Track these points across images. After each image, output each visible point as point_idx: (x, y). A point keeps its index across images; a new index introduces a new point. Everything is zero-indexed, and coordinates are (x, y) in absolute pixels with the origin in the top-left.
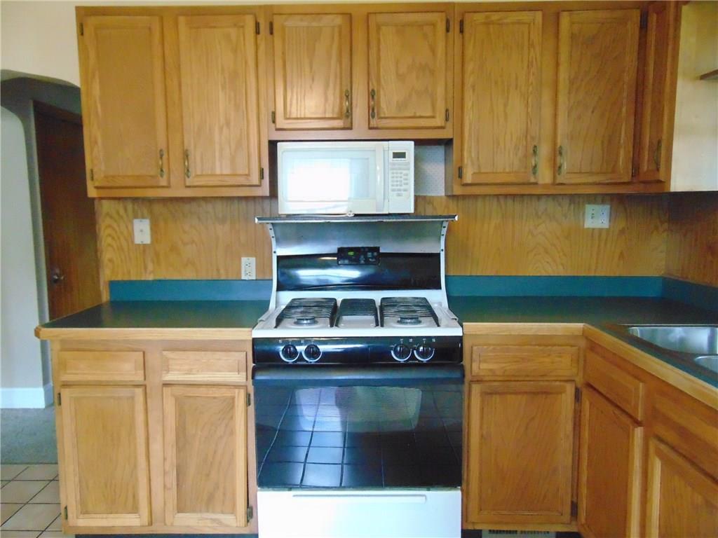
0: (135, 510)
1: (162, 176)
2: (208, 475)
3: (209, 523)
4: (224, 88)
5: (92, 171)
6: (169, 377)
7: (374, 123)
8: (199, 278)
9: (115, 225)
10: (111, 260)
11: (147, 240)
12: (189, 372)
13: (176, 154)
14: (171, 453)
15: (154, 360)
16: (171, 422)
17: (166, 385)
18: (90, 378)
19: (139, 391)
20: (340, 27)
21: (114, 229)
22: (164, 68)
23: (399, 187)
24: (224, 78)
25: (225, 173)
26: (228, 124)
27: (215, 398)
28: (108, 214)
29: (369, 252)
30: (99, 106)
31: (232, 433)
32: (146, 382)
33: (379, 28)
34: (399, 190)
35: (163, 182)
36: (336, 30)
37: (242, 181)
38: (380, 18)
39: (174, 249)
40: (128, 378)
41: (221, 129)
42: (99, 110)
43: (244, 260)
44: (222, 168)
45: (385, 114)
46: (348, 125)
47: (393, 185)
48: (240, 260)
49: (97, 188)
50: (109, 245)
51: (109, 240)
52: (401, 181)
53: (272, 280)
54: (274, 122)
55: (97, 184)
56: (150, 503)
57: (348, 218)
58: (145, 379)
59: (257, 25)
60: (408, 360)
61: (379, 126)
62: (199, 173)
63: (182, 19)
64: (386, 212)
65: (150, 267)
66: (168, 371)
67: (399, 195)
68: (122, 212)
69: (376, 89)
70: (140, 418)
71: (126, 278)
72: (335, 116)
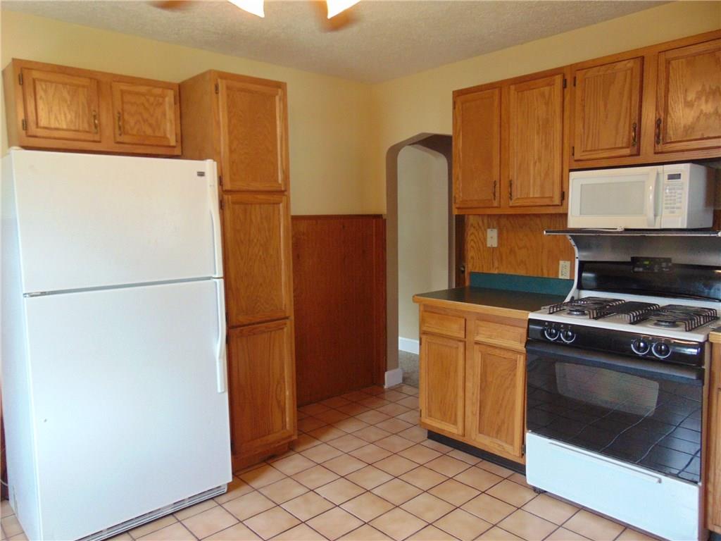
0: (455, 423)
1: (495, 199)
2: (498, 413)
3: (496, 446)
4: (538, 133)
5: (455, 197)
6: (479, 338)
7: (660, 148)
8: (528, 275)
9: (476, 234)
10: (472, 258)
11: (495, 245)
12: (490, 337)
13: (505, 183)
14: (477, 391)
15: (471, 325)
16: (478, 370)
17: (477, 343)
18: (437, 331)
19: (461, 344)
20: (632, 69)
21: (475, 236)
22: (501, 123)
23: (672, 205)
24: (539, 126)
25: (536, 196)
26: (540, 159)
27: (505, 358)
28: (472, 225)
29: (664, 262)
30: (461, 154)
31: (514, 386)
32: (466, 340)
33: (668, 62)
34: (673, 208)
35: (496, 204)
36: (629, 72)
37: (547, 202)
38: (671, 55)
39: (512, 251)
40: (456, 335)
41: (535, 163)
42: (461, 156)
43: (561, 263)
44: (534, 193)
45: (670, 138)
46: (635, 152)
47: (666, 204)
48: (559, 264)
49: (458, 208)
50: (472, 247)
51: (472, 243)
52: (675, 200)
53: (573, 280)
54: (573, 155)
55: (457, 206)
56: (464, 421)
57: (618, 232)
58: (465, 337)
59: (565, 81)
60: (646, 354)
61: (664, 150)
62: (519, 197)
63: (512, 87)
64: (657, 227)
65: (496, 264)
66: (478, 334)
67: (673, 212)
68: (481, 223)
69: (662, 118)
70: (461, 362)
71: (481, 271)
72: (624, 145)
